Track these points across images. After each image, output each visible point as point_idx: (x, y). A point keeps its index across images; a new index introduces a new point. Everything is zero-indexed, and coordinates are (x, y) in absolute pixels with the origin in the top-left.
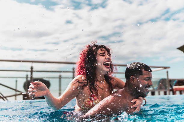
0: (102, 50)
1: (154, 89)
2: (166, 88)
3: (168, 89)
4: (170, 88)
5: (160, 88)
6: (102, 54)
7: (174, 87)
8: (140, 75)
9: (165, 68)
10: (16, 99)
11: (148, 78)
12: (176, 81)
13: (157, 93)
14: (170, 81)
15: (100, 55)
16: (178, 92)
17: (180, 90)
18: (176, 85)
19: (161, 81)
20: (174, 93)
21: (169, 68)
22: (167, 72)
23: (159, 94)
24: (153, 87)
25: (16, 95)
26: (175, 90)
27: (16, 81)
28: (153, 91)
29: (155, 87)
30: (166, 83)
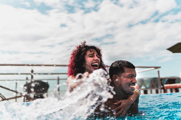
0: (91, 52)
1: (146, 88)
2: (157, 87)
3: (159, 87)
4: (162, 87)
5: (152, 87)
6: (91, 55)
7: (165, 86)
8: (122, 73)
9: (156, 68)
10: (16, 101)
11: (131, 76)
12: (167, 79)
13: (149, 91)
14: (162, 79)
15: (89, 56)
16: (169, 90)
17: (171, 88)
18: (166, 84)
19: (153, 80)
20: (165, 91)
21: (159, 67)
22: (159, 72)
23: (151, 93)
24: (145, 86)
25: (16, 97)
26: (166, 89)
27: (16, 84)
28: (146, 90)
29: (148, 86)
30: (157, 82)
